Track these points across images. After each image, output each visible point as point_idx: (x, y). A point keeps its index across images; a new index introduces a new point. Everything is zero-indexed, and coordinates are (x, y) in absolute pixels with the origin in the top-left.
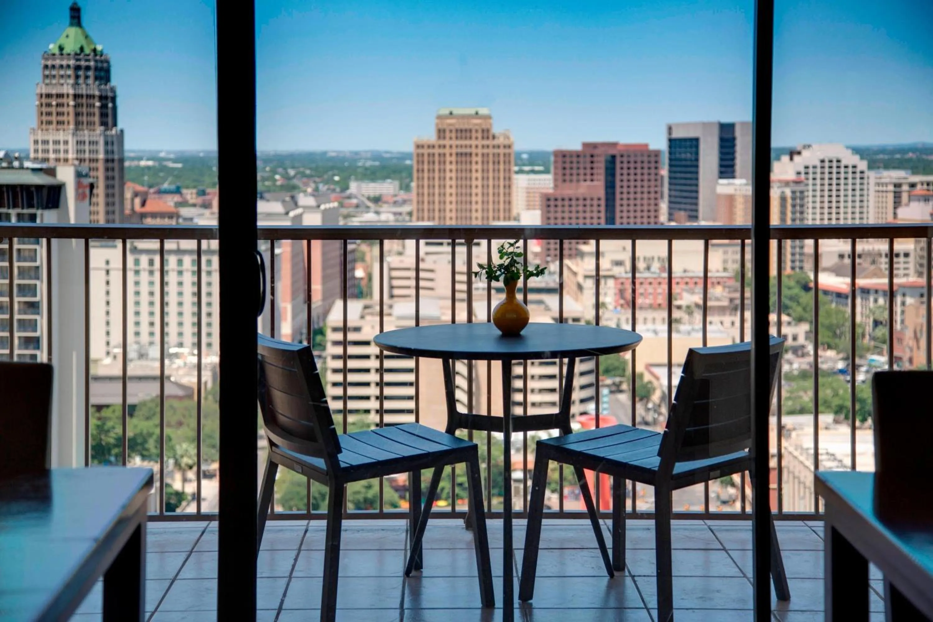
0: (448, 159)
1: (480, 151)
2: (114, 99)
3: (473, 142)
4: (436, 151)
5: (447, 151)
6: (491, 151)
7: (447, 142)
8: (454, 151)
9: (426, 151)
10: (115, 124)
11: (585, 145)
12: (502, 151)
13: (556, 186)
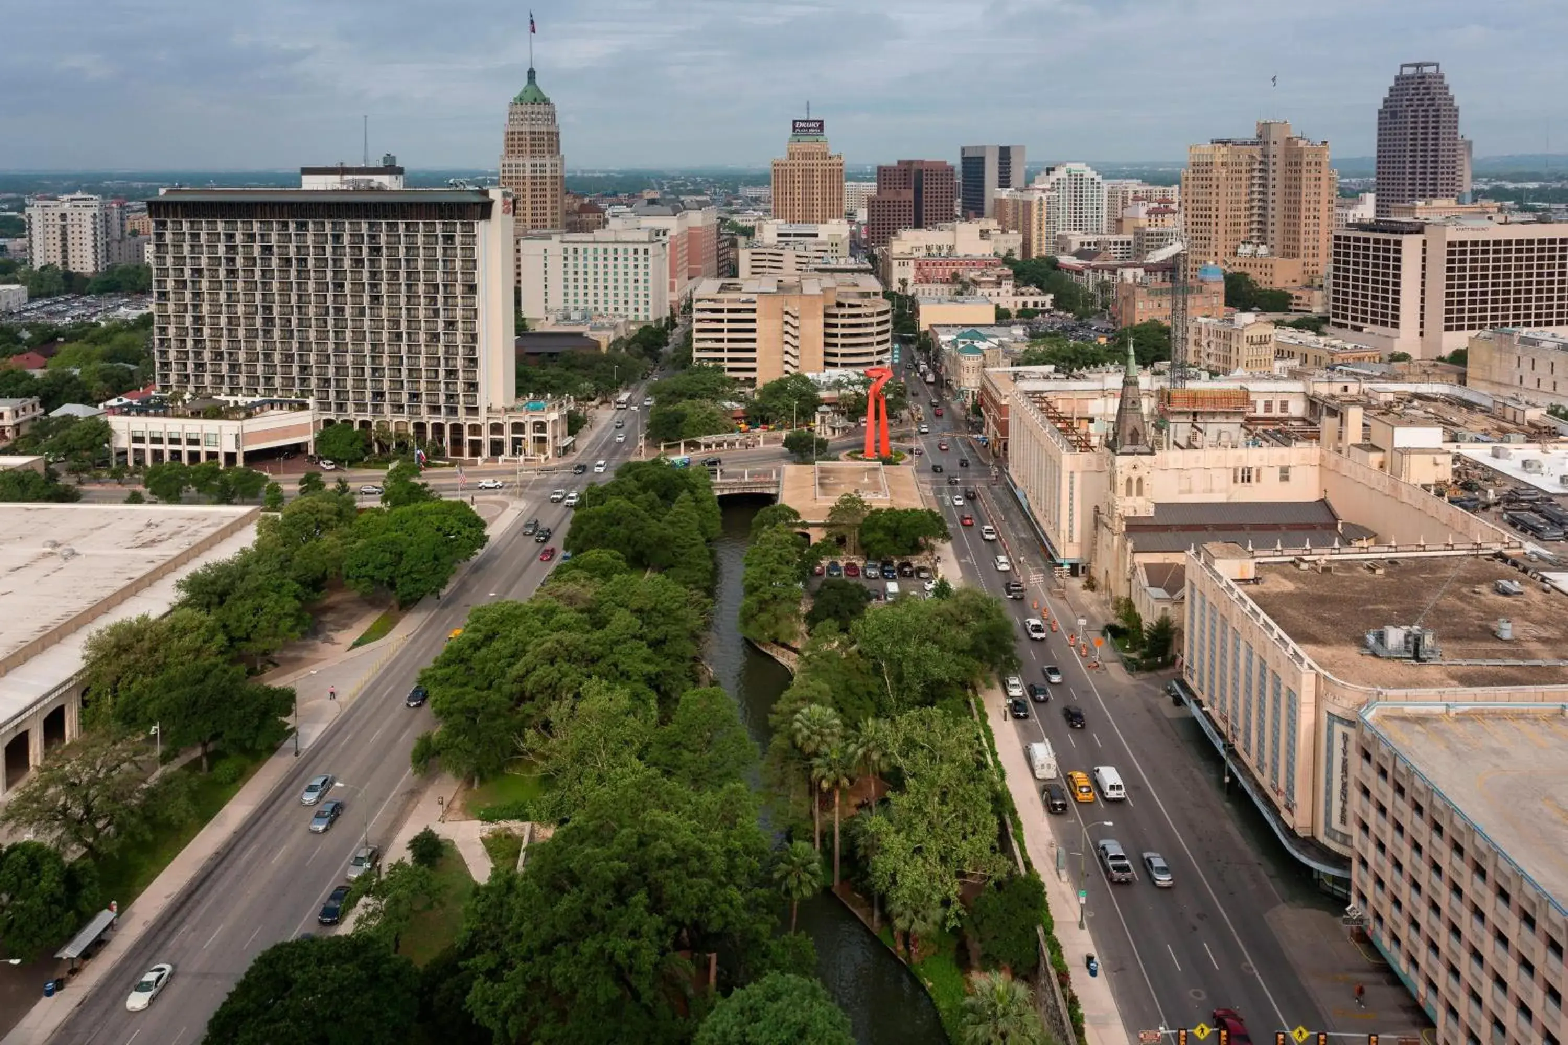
0: (797, 173)
1: (820, 168)
2: (557, 134)
3: (815, 162)
4: (788, 168)
5: (796, 168)
6: (827, 168)
7: (796, 162)
8: (801, 168)
9: (781, 168)
10: (558, 152)
11: (899, 162)
12: (835, 167)
13: (879, 193)
